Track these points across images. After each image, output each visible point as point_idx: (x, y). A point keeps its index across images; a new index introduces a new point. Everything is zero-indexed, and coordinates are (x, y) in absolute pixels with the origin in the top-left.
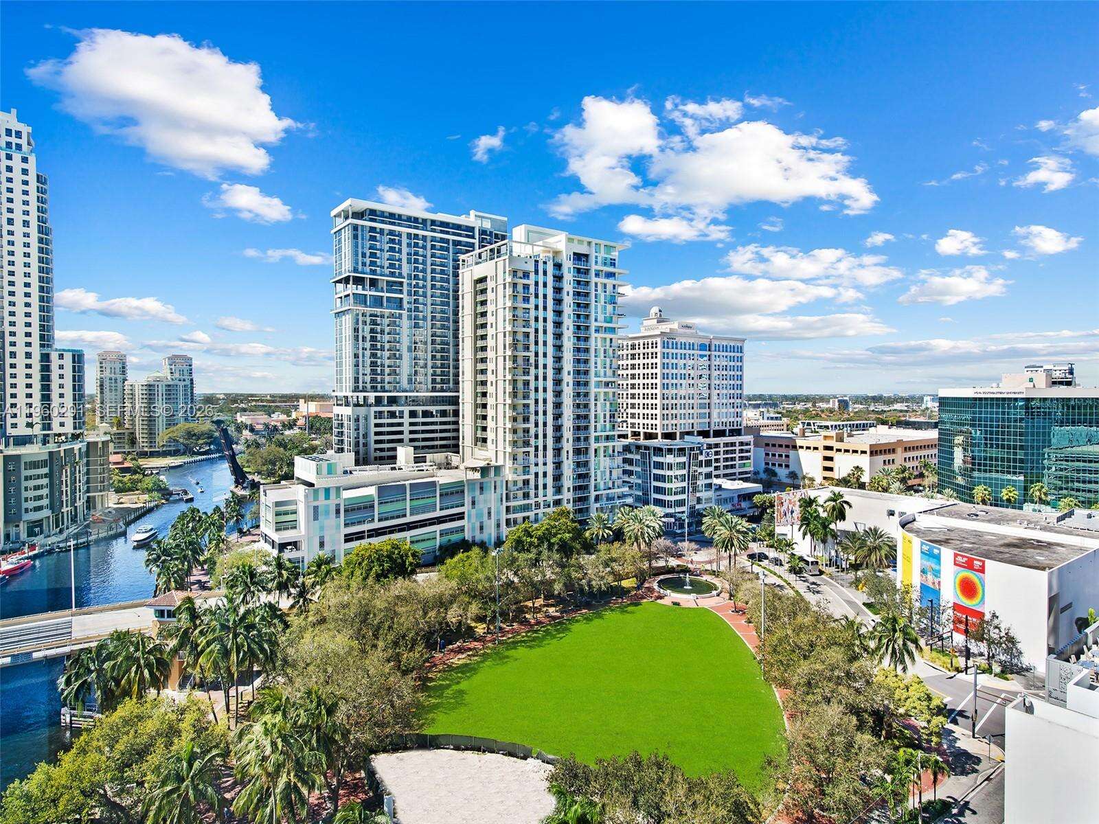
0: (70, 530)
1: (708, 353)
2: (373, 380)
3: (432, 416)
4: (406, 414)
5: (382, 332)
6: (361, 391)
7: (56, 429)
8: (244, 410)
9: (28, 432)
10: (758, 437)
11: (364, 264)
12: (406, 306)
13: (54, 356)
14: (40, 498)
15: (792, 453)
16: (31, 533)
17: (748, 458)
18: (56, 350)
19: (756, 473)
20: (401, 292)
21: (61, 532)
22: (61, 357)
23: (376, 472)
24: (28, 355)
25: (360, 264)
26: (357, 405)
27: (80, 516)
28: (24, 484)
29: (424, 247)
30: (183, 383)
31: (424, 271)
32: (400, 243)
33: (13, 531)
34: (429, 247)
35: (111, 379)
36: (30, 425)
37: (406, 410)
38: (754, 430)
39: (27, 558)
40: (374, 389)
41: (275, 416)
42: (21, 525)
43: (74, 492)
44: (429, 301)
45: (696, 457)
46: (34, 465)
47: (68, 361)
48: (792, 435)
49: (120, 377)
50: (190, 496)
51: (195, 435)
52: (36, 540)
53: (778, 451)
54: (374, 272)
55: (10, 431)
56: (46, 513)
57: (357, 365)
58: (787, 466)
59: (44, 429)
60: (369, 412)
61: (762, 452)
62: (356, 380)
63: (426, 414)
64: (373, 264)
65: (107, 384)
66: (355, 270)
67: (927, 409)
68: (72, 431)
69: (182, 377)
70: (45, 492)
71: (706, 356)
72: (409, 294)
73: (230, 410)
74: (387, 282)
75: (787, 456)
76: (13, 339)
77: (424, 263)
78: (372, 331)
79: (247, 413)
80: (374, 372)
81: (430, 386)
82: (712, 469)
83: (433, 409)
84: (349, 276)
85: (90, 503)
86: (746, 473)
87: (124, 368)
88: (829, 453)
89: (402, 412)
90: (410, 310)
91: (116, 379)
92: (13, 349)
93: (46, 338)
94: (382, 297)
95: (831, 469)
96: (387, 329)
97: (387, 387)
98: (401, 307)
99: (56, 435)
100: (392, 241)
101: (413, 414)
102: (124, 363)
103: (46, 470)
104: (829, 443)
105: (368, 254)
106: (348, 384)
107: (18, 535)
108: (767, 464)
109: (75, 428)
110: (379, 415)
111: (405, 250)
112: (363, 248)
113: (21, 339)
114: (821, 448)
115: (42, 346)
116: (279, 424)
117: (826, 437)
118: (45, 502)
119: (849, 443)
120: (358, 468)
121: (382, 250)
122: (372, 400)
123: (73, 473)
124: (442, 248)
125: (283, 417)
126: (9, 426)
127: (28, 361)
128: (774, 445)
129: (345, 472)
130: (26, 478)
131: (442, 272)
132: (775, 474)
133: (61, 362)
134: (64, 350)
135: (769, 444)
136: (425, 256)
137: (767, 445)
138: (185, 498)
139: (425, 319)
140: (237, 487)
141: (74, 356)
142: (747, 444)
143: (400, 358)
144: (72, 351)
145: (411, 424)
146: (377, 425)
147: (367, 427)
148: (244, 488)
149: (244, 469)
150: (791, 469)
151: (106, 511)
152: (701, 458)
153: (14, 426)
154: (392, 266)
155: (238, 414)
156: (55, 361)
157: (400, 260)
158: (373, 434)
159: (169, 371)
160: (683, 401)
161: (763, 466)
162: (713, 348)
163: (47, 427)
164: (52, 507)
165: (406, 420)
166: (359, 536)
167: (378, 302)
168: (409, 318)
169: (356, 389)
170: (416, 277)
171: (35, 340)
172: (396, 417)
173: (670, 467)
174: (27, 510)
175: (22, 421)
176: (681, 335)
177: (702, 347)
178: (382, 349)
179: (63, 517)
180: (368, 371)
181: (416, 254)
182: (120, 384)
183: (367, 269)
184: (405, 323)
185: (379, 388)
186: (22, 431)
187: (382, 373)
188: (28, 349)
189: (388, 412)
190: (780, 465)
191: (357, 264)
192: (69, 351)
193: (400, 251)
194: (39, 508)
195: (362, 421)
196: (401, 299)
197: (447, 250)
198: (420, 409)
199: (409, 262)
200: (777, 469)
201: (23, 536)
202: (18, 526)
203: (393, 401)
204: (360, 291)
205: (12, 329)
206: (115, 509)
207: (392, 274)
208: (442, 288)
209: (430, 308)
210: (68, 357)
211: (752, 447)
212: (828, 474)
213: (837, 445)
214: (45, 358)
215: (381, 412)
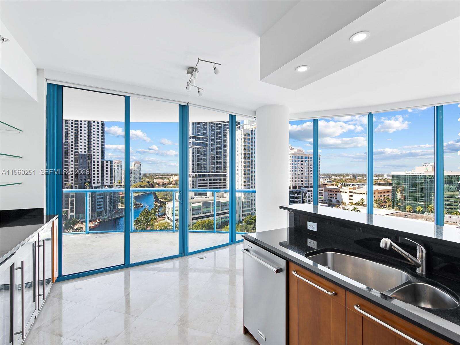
0: (109, 215)
1: (308, 160)
2: (198, 169)
3: (216, 181)
4: (208, 180)
5: (201, 154)
6: (195, 173)
7: (105, 184)
8: (156, 178)
9: (98, 185)
10: (325, 188)
11: (196, 132)
12: (208, 145)
13: (105, 162)
14: (100, 205)
15: (338, 194)
16: (98, 216)
17: (322, 195)
18: (106, 160)
19: (325, 200)
20: (207, 141)
21: (106, 215)
22: (107, 162)
23: (201, 198)
24: (98, 162)
25: (194, 132)
26: (193, 177)
27: (112, 211)
28: (97, 200)
29: (214, 126)
30: (138, 170)
31: (214, 134)
32: (207, 125)
33: (93, 215)
34: (216, 126)
35: (117, 169)
36: (98, 183)
37: (208, 178)
38: (324, 186)
39: (98, 223)
40: (198, 172)
41: (165, 180)
42: (96, 213)
43: (110, 203)
44: (216, 143)
45: (305, 194)
46: (100, 195)
47: (109, 164)
48: (337, 188)
49: (120, 168)
50: (142, 205)
51: (142, 186)
52: (99, 217)
53: (332, 193)
54: (198, 135)
55: (93, 185)
56: (103, 209)
57: (193, 164)
58: (336, 198)
59: (102, 184)
60: (197, 179)
61: (327, 193)
62: (193, 169)
63: (215, 180)
64: (198, 132)
65: (116, 170)
66: (193, 134)
67: (385, 179)
68: (110, 185)
69: (138, 168)
70: (102, 203)
71: (307, 161)
72: (209, 141)
73: (151, 178)
74: (203, 137)
75: (336, 195)
76: (94, 157)
77: (214, 132)
78: (198, 153)
79: (156, 179)
80: (198, 166)
81: (216, 171)
82: (310, 199)
83: (217, 178)
84: (191, 136)
85: (114, 207)
86: (321, 200)
87: (121, 165)
88: (351, 194)
89: (207, 179)
90: (209, 147)
91: (119, 169)
92: (94, 160)
93: (103, 157)
94: (201, 142)
95: (352, 199)
96: (203, 153)
97: (202, 171)
98: (207, 146)
99: (105, 186)
100: (204, 125)
101: (210, 180)
102: (121, 164)
103: (102, 196)
104: (351, 190)
105: (197, 129)
106: (190, 170)
107: (95, 216)
108: (329, 197)
109: (110, 184)
110: (200, 180)
111: (208, 127)
112: (195, 127)
113: (96, 157)
114: (348, 192)
115: (102, 159)
116: (167, 183)
117: (350, 188)
118: (102, 206)
119: (358, 191)
120: (195, 197)
121: (201, 128)
122: (198, 175)
123: (110, 197)
124: (220, 127)
125: (168, 181)
126: (92, 183)
127: (98, 163)
128: (331, 191)
129: (192, 198)
130: (98, 199)
131: (220, 134)
132: (332, 201)
133: (107, 164)
134: (108, 160)
135: (330, 190)
136: (214, 130)
137: (329, 191)
138: (141, 206)
139: (214, 149)
140: (156, 202)
141: (110, 162)
142: (322, 190)
143: (207, 162)
144: (110, 160)
145: (210, 183)
146: (199, 183)
147: (196, 184)
148: (158, 203)
149: (158, 197)
150: (337, 199)
151: (118, 209)
152: (306, 195)
153: (94, 183)
154: (204, 133)
155: (154, 180)
156: (105, 163)
157: (207, 131)
158: (198, 186)
159: (134, 166)
160: (299, 176)
161: (327, 198)
162: (309, 158)
163: (103, 183)
164: (104, 207)
165: (208, 182)
166: (197, 218)
167: (200, 144)
168: (209, 149)
169: (193, 172)
170: (212, 136)
171: (100, 157)
172: (205, 181)
173: (296, 198)
174: (97, 208)
175: (96, 181)
176: (299, 154)
177: (306, 158)
178: (201, 159)
179: (107, 211)
180: (196, 166)
181: (212, 129)
182: (120, 171)
183: (197, 134)
184: (208, 151)
185: (200, 171)
186: (96, 184)
187: (201, 167)
188: (98, 160)
189: (203, 179)
190: (333, 198)
191: (193, 132)
192: (109, 160)
193: (207, 128)
194: (100, 208)
195: (195, 182)
196: (207, 143)
197: (221, 127)
198: (213, 178)
199: (209, 131)
200: (332, 199)
201: (96, 216)
202: (95, 213)
203: (204, 176)
204: (194, 141)
205: (94, 154)
206: (121, 209)
207: (204, 135)
208: (220, 139)
209: (216, 146)
210: (109, 162)
211: (323, 191)
212: (351, 201)
213: (354, 191)
214: (103, 162)
215: (200, 179)
